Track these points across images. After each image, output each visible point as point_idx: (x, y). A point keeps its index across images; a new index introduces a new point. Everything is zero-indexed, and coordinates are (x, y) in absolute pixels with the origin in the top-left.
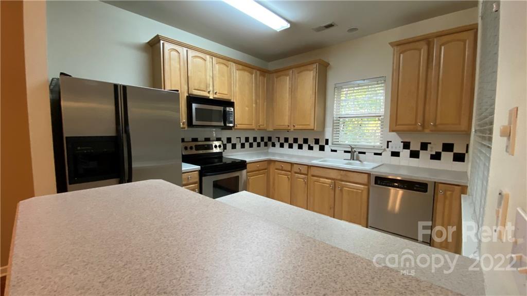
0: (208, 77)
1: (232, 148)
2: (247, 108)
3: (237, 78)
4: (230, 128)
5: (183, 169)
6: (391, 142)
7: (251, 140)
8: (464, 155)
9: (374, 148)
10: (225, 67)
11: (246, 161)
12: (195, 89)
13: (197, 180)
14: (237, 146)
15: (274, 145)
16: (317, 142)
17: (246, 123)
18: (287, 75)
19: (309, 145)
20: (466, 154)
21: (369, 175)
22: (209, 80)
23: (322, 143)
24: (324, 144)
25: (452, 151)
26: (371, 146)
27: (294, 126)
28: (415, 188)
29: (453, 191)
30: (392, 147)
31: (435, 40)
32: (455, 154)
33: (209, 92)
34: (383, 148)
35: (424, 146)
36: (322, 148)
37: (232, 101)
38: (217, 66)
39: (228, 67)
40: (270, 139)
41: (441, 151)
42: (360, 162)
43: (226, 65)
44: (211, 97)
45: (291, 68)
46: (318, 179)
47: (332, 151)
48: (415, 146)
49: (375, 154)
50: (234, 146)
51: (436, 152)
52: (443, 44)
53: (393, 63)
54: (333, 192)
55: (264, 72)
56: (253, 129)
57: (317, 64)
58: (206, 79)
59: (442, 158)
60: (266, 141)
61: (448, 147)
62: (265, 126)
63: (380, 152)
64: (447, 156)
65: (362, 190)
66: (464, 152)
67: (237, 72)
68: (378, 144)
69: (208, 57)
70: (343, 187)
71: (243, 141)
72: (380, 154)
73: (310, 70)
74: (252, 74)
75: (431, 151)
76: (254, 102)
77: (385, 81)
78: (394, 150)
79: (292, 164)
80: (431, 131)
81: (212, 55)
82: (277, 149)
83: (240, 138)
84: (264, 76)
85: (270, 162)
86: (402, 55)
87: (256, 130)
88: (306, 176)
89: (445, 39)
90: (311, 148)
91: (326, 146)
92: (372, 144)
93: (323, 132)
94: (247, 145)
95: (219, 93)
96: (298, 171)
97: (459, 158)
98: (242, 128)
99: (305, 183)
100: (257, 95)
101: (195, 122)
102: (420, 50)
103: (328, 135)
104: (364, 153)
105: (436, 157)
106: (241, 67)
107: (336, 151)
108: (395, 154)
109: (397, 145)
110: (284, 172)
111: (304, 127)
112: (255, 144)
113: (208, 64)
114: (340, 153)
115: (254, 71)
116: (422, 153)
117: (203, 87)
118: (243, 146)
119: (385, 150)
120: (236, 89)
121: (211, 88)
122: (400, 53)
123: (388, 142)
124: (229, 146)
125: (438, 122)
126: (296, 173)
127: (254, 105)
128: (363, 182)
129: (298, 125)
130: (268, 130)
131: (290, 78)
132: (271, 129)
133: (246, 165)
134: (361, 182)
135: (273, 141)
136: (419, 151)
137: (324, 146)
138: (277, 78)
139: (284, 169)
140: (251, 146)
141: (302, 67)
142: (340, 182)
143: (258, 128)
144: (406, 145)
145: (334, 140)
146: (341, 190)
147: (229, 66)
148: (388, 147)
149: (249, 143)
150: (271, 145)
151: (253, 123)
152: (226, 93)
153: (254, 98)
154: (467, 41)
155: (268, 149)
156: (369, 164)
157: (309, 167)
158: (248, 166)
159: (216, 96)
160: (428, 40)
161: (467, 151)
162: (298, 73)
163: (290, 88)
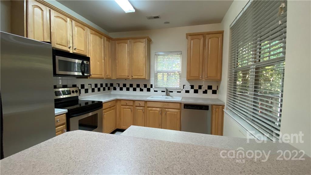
0: (69, 35)
1: (85, 93)
2: (98, 63)
3: (91, 40)
4: (86, 77)
5: (55, 113)
6: (185, 85)
7: (99, 86)
8: (216, 91)
9: (176, 89)
10: (82, 30)
11: (102, 102)
12: (57, 44)
13: (65, 121)
14: (89, 90)
15: (115, 89)
16: (145, 86)
17: (98, 74)
18: (126, 43)
19: (141, 88)
20: (217, 90)
21: (180, 103)
22: (70, 37)
23: (149, 87)
24: (150, 87)
25: (211, 89)
26: (175, 88)
27: (132, 76)
28: (203, 109)
29: (219, 108)
30: (186, 88)
31: (207, 35)
32: (213, 91)
33: (69, 48)
34: (181, 89)
35: (200, 87)
36: (149, 90)
37: (88, 56)
38: (76, 28)
39: (84, 30)
40: (112, 85)
41: (207, 89)
42: (171, 97)
43: (83, 28)
44: (71, 52)
45: (128, 39)
46: (151, 108)
47: (155, 91)
48: (196, 87)
49: (178, 92)
50: (87, 91)
51: (205, 90)
52: (210, 38)
53: (188, 44)
54: (161, 116)
55: (109, 39)
56: (103, 78)
57: (146, 39)
58: (67, 37)
59: (208, 93)
60: (110, 86)
61: (210, 87)
62: (110, 76)
63: (180, 91)
64: (210, 92)
65: (177, 113)
66: (216, 89)
67: (91, 35)
68: (178, 87)
69: (68, 19)
70: (166, 112)
71: (93, 87)
72: (180, 92)
73: (142, 42)
74: (101, 38)
75: (203, 89)
76: (103, 59)
77: (181, 53)
78: (186, 90)
79: (134, 101)
80: (206, 80)
81: (72, 18)
82: (118, 91)
83: (91, 84)
84: (109, 41)
85: (117, 100)
86: (192, 41)
87: (105, 78)
88: (144, 108)
89: (210, 36)
90: (141, 90)
91: (151, 89)
92: (176, 87)
93: (149, 80)
94: (96, 89)
95: (77, 49)
96: (139, 105)
97: (214, 92)
98: (95, 77)
99: (143, 112)
100: (105, 55)
101: (58, 72)
102: (200, 39)
103: (152, 82)
104: (172, 92)
105: (205, 92)
106: (94, 32)
107: (157, 91)
108: (187, 92)
109: (188, 87)
110: (128, 107)
111: (139, 77)
112: (102, 89)
113: (69, 25)
114: (159, 92)
115: (103, 37)
116: (199, 90)
117: (64, 43)
118: (93, 90)
119: (182, 90)
120: (91, 48)
121: (71, 45)
122: (191, 40)
123: (184, 85)
124: (83, 91)
125: (209, 75)
126: (136, 106)
127: (103, 61)
128: (178, 108)
129: (135, 76)
130: (112, 79)
131: (127, 45)
132: (114, 78)
133: (102, 105)
134: (176, 108)
135: (114, 86)
136: (198, 90)
137: (150, 89)
138: (118, 44)
139: (128, 104)
140: (99, 90)
141: (136, 39)
142: (165, 109)
143: (106, 77)
144: (192, 87)
145: (156, 85)
146: (166, 114)
147: (86, 30)
148: (184, 88)
149: (97, 88)
150: (113, 89)
151: (103, 74)
152: (84, 50)
153: (103, 56)
154: (220, 38)
155: (110, 92)
156: (177, 98)
157: (146, 102)
158: (104, 105)
159: (75, 51)
160: (204, 35)
161: (217, 89)
162: (134, 43)
163: (128, 52)
